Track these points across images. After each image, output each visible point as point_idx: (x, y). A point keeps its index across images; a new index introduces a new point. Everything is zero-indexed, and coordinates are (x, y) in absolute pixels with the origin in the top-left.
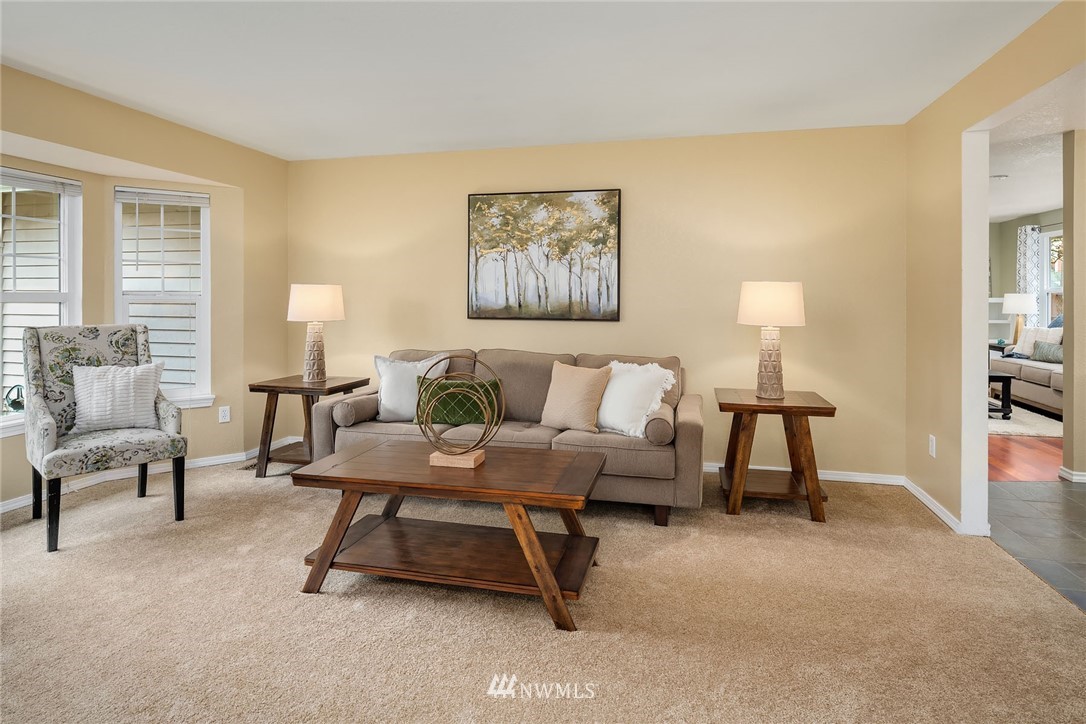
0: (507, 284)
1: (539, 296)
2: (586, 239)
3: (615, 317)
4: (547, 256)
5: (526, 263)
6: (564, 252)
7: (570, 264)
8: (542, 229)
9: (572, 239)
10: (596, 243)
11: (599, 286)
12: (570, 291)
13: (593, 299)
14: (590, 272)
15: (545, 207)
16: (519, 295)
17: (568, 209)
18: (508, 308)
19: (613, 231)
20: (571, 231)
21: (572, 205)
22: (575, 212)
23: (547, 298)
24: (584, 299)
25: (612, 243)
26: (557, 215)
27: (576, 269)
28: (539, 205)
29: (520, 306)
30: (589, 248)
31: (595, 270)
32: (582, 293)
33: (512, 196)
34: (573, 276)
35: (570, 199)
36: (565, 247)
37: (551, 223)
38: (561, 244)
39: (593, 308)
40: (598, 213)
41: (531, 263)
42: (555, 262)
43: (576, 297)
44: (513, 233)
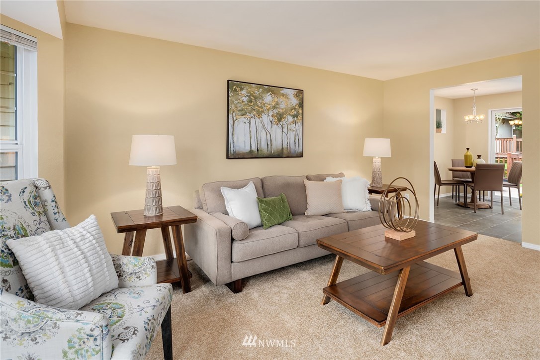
0: (250, 138)
1: (268, 145)
2: (289, 114)
3: (301, 155)
4: (271, 122)
5: (261, 125)
6: (280, 120)
7: (282, 127)
8: (269, 106)
9: (283, 114)
10: (294, 116)
11: (295, 139)
12: (282, 142)
13: (292, 146)
14: (291, 131)
15: (271, 94)
16: (257, 144)
17: (282, 97)
18: (251, 151)
19: (300, 111)
20: (282, 109)
21: (283, 95)
22: (285, 99)
23: (271, 145)
24: (289, 146)
25: (300, 117)
26: (276, 99)
27: (285, 130)
28: (267, 93)
29: (258, 150)
30: (290, 119)
31: (293, 130)
32: (287, 143)
33: (254, 85)
34: (284, 133)
35: (282, 92)
36: (280, 118)
37: (273, 104)
38: (278, 116)
39: (292, 151)
40: (295, 101)
41: (263, 126)
42: (276, 125)
43: (285, 146)
44: (254, 107)
